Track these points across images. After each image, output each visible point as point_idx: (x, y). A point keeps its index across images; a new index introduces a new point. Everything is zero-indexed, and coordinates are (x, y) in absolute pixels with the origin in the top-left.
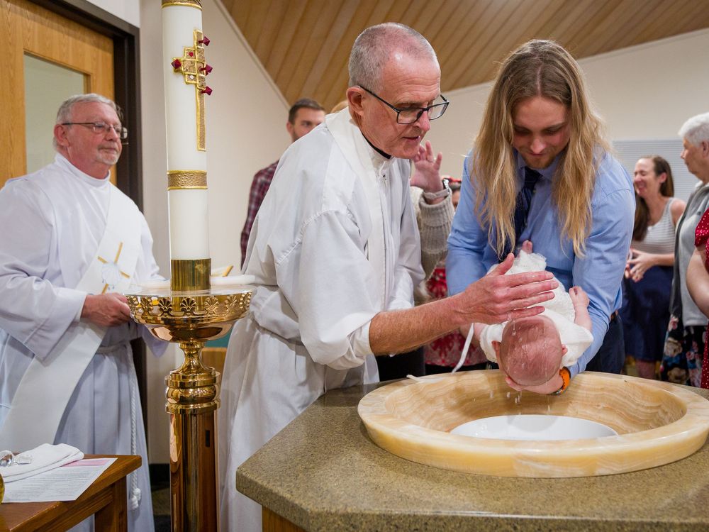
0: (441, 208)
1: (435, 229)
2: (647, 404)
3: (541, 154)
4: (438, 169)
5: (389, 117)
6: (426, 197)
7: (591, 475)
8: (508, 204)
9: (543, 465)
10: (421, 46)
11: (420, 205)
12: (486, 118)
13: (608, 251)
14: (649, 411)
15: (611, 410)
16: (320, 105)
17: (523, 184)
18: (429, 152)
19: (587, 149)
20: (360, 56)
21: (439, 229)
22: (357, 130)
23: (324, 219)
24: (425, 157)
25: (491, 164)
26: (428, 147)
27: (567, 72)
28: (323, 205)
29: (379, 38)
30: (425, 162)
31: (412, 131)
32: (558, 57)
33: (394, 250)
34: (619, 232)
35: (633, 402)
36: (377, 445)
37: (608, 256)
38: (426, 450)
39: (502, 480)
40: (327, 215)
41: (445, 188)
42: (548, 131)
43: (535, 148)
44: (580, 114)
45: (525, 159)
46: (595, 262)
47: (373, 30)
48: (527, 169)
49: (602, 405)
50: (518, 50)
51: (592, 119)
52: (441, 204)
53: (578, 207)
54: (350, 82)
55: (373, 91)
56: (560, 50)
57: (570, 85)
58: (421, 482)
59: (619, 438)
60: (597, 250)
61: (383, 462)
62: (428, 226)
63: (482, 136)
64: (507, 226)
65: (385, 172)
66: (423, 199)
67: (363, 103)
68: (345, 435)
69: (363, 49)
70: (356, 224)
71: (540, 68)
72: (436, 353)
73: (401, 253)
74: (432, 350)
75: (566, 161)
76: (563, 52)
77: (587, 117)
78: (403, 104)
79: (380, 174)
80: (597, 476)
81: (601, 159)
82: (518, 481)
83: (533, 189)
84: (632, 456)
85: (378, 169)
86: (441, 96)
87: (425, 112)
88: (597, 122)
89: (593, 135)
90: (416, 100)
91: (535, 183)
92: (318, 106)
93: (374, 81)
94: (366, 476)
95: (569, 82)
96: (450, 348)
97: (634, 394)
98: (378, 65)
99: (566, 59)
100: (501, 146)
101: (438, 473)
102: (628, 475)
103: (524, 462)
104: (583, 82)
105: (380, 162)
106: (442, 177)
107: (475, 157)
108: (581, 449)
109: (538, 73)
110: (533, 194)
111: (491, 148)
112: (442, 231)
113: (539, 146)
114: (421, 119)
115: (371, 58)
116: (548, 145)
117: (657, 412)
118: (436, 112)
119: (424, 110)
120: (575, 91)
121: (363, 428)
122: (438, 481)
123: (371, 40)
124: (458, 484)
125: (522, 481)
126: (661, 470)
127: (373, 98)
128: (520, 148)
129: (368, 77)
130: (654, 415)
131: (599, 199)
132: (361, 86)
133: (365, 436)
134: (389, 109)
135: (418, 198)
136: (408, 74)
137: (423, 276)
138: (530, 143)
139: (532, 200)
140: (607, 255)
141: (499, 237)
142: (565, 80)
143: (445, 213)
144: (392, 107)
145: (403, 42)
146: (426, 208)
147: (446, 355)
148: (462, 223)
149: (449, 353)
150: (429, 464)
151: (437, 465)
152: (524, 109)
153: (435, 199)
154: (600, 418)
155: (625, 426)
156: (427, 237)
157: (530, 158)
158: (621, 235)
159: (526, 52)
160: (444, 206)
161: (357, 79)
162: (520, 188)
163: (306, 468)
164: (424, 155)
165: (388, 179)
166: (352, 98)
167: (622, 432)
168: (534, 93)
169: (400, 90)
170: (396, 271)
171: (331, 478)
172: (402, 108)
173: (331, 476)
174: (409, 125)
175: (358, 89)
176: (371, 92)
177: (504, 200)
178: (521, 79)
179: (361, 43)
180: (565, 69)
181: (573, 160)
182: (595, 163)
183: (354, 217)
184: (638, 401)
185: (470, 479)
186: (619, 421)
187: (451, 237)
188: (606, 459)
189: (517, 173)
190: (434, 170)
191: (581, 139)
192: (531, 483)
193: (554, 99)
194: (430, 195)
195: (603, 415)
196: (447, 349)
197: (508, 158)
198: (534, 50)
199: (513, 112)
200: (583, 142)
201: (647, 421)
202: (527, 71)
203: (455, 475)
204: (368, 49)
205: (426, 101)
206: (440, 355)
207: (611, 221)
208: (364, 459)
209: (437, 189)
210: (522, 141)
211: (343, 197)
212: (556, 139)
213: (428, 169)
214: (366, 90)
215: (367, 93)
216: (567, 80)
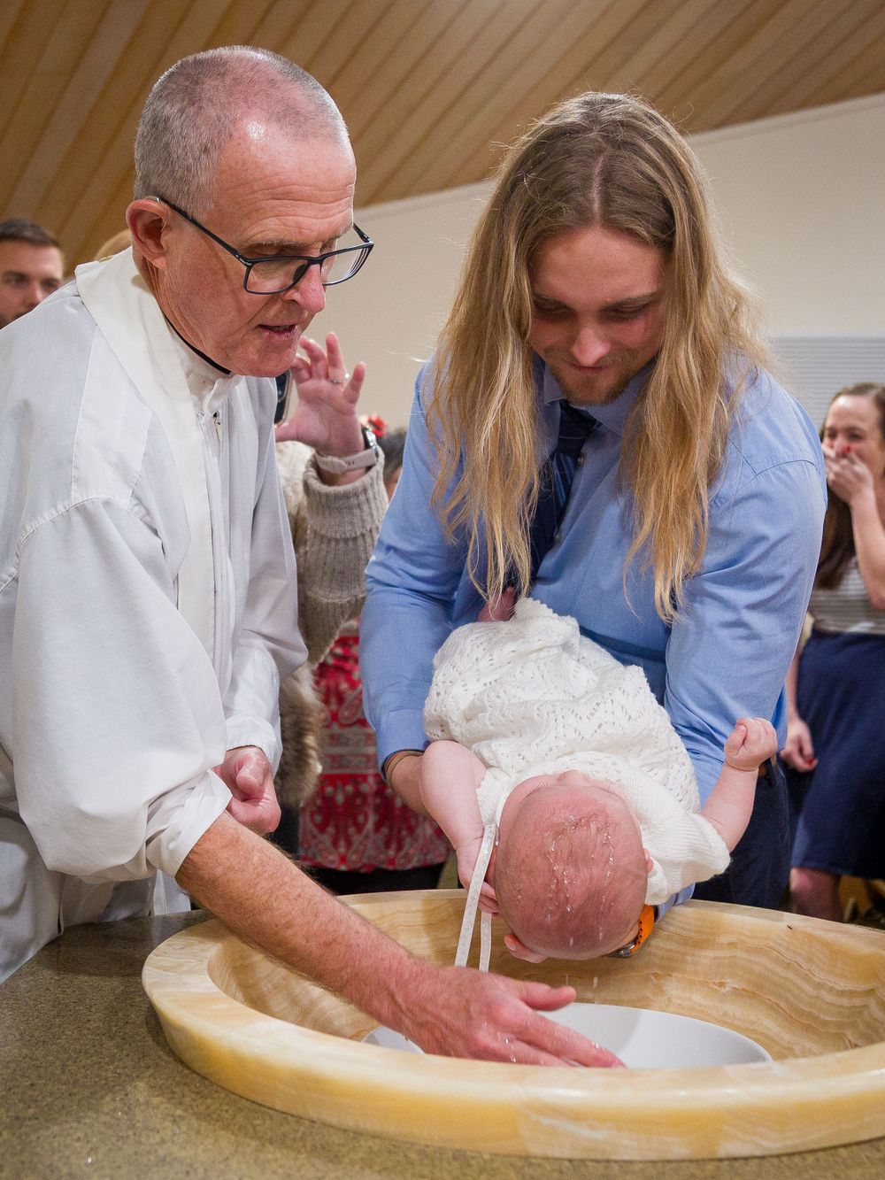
0: (356, 495)
1: (341, 545)
2: (843, 985)
3: (597, 367)
4: (353, 401)
5: (226, 276)
6: (321, 466)
7: (705, 1155)
8: (515, 484)
9: (592, 1128)
10: (311, 107)
11: (306, 486)
12: (469, 278)
13: (752, 607)
14: (845, 1001)
15: (753, 995)
16: (51, 234)
17: (554, 440)
18: (333, 361)
19: (707, 359)
20: (161, 127)
21: (351, 544)
22: (150, 301)
23: (77, 519)
24: (322, 373)
25: (478, 384)
26: (331, 348)
27: (669, 173)
28: (74, 486)
29: (209, 84)
30: (324, 384)
31: (280, 311)
32: (645, 135)
33: (232, 595)
34: (784, 563)
35: (806, 978)
36: (188, 1068)
37: (754, 619)
38: (308, 1083)
39: (492, 1161)
40: (82, 510)
41: (367, 445)
42: (616, 312)
43: (582, 351)
44: (692, 274)
45: (558, 379)
46: (725, 634)
47: (197, 63)
48: (565, 405)
49: (731, 983)
50: (551, 115)
51: (725, 287)
52: (358, 484)
53: (673, 498)
54: (137, 185)
55: (189, 212)
56: (651, 118)
57: (673, 203)
58: (295, 1160)
59: (777, 1068)
60: (726, 604)
61: (202, 1108)
62: (323, 537)
63: (457, 320)
64: (511, 538)
65: (218, 405)
66: (313, 473)
67: (166, 238)
68: (112, 1038)
69: (171, 110)
70: (155, 532)
71: (601, 159)
72: (326, 839)
73: (252, 598)
74: (316, 831)
75: (653, 384)
76: (659, 123)
77: (712, 279)
78: (260, 246)
79: (206, 410)
80: (720, 1160)
81: (744, 386)
82: (530, 1165)
83: (577, 454)
84: (806, 1113)
85: (201, 398)
86: (356, 228)
87: (315, 268)
88: (738, 297)
89: (725, 329)
90: (291, 237)
91: (583, 442)
92: (43, 234)
93: (193, 188)
94: (163, 1141)
95: (670, 196)
96: (360, 828)
97: (810, 960)
98: (206, 150)
99: (667, 141)
100: (502, 343)
101: (336, 1139)
102: (797, 1159)
103: (546, 1121)
104: (706, 197)
105: (208, 383)
106: (363, 420)
107: (439, 372)
108: (683, 1093)
109: (597, 170)
110: (577, 466)
111: (479, 349)
112: (356, 549)
113: (593, 346)
114: (303, 284)
115: (188, 134)
116: (616, 346)
117: (865, 1006)
118: (340, 267)
119: (312, 261)
120: (685, 216)
121: (155, 1022)
122: (335, 1159)
123: (190, 86)
124: (386, 1169)
125: (540, 1165)
126: (878, 1150)
127: (189, 229)
128: (547, 350)
129: (181, 178)
130: (858, 1011)
131: (733, 483)
132: (163, 199)
133: (158, 1044)
134: (226, 256)
135: (303, 469)
136: (277, 174)
137: (301, 656)
138: (572, 340)
139: (575, 482)
140: (751, 617)
141: (491, 563)
142: (659, 189)
143: (365, 507)
144: (233, 251)
145: (268, 96)
146: (320, 494)
147: (349, 844)
148: (406, 530)
149: (356, 839)
150: (314, 1116)
151: (333, 1119)
152: (558, 256)
153: (344, 474)
154: (725, 1014)
155: (786, 1036)
156: (321, 562)
157: (571, 376)
158: (787, 571)
159: (569, 120)
160: (365, 490)
161: (154, 181)
162: (546, 452)
163: (17, 1118)
164: (321, 366)
165: (222, 421)
166: (140, 226)
167: (782, 1053)
168: (584, 219)
169: (255, 213)
170: (235, 645)
171: (77, 1145)
172: (258, 255)
173: (79, 1139)
174: (274, 297)
175: (155, 205)
176: (184, 214)
177: (506, 474)
178: (554, 183)
179: (165, 95)
180: (663, 165)
181: (670, 383)
182: (727, 392)
183: (148, 513)
184: (819, 976)
185: (414, 1156)
186: (770, 1024)
187: (375, 563)
188: (748, 1117)
189: (542, 412)
190: (344, 402)
191: (694, 334)
192: (561, 1172)
193: (632, 234)
194: (332, 462)
195: (732, 1009)
196: (352, 830)
197: (519, 372)
198: (586, 116)
199: (533, 262)
200: (698, 341)
201: (840, 1025)
202: (570, 166)
203: (376, 1145)
204: (182, 111)
205: (317, 241)
206: (335, 843)
207: (761, 539)
208: (156, 1100)
209: (348, 448)
210: (552, 335)
211: (122, 468)
212: (635, 332)
213: (330, 400)
214: (174, 207)
215: (176, 213)
216: (667, 191)
